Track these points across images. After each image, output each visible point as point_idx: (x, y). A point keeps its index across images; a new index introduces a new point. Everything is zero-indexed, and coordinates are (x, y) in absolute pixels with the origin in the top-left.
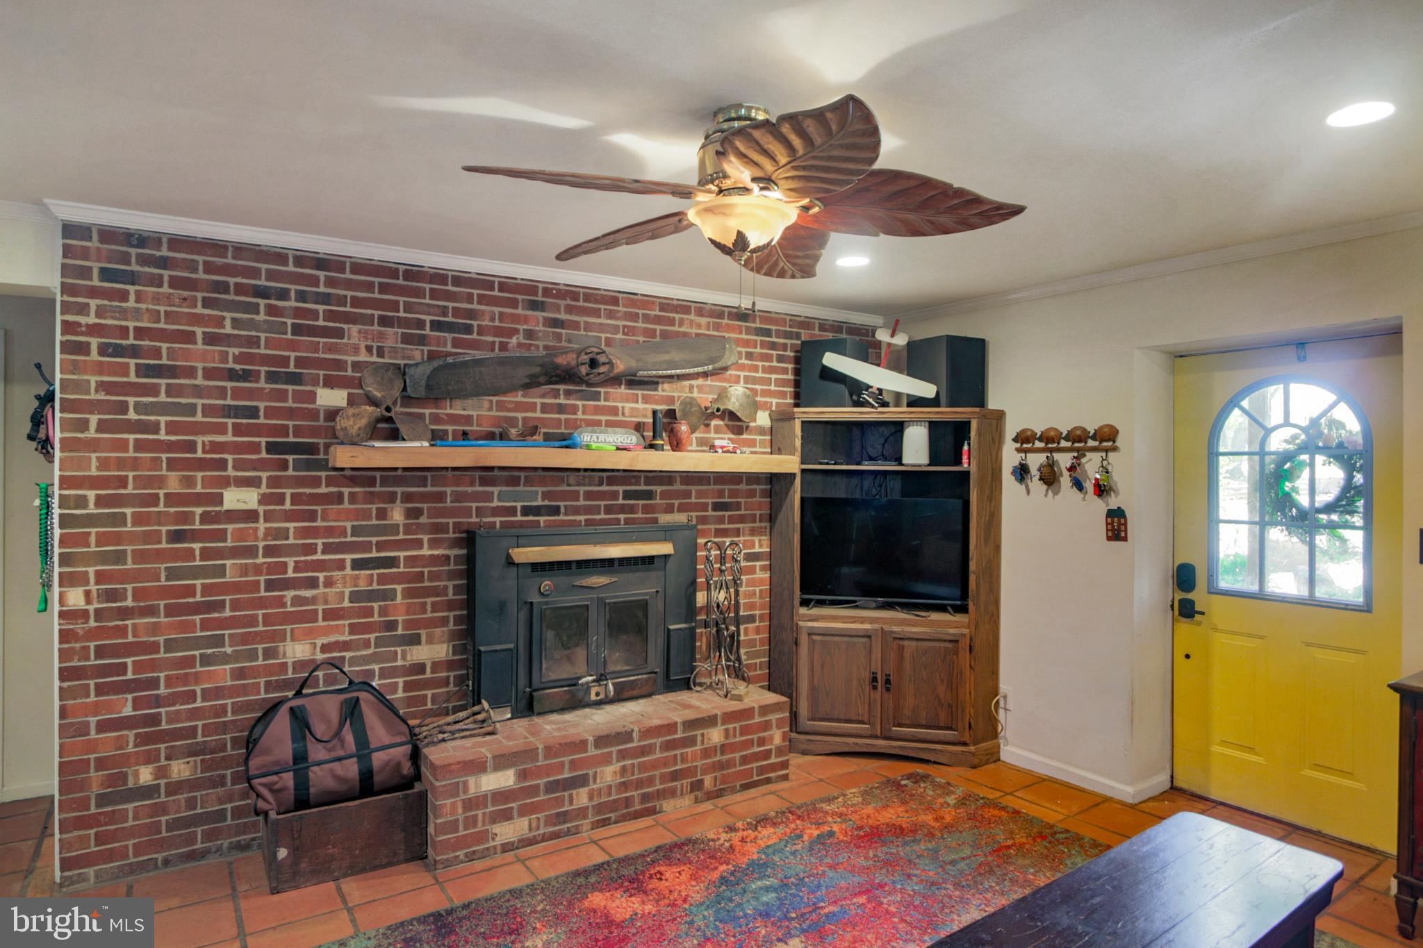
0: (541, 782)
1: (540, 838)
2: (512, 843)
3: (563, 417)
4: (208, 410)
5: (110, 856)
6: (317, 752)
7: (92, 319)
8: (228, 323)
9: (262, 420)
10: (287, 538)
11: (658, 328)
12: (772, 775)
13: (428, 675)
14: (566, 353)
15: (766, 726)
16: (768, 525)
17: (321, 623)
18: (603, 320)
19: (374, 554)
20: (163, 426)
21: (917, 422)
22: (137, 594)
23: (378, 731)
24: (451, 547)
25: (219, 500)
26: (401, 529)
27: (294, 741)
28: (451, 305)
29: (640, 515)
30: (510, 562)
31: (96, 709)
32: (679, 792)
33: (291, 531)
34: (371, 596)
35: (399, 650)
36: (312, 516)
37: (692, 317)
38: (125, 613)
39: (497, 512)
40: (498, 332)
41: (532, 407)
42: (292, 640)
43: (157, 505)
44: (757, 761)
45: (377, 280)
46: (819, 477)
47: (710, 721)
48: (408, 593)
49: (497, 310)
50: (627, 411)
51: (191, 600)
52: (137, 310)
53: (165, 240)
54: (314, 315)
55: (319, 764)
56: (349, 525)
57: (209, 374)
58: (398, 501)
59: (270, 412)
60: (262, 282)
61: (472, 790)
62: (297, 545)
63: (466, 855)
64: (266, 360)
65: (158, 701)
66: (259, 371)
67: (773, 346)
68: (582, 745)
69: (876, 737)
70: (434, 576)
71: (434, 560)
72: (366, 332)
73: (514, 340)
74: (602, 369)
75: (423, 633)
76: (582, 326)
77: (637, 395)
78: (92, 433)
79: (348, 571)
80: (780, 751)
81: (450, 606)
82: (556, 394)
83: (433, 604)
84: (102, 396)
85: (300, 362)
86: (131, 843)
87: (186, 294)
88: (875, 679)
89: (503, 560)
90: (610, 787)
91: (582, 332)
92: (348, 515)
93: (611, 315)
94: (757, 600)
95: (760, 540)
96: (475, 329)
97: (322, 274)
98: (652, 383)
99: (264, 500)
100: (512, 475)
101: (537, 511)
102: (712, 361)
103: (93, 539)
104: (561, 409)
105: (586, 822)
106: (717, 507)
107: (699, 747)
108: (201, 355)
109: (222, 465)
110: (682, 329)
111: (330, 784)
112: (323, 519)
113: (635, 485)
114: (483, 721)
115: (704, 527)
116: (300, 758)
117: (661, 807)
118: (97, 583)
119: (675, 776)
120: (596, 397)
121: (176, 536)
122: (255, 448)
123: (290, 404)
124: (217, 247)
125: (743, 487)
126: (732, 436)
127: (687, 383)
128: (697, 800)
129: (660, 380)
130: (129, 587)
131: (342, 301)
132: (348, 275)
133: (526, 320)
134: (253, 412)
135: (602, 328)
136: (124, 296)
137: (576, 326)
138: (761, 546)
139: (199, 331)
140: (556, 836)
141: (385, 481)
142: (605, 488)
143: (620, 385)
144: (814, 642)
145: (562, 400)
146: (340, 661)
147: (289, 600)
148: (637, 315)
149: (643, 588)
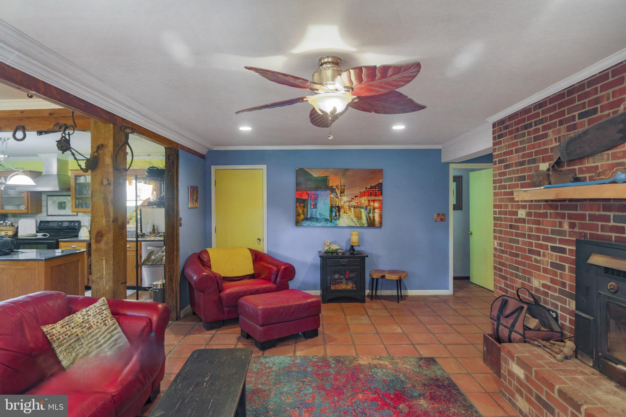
0: (534, 390)
2: (523, 412)
6: (503, 321)
8: (519, 143)
9: (526, 181)
10: (533, 232)
19: (558, 245)
20: (508, 186)
22: (505, 246)
27: (499, 311)
28: (587, 100)
31: (499, 282)
33: (534, 229)
34: (558, 266)
35: (568, 299)
36: (539, 223)
38: (503, 252)
40: (612, 106)
42: (534, 277)
43: (507, 215)
45: (557, 103)
49: (611, 91)
51: (513, 251)
52: (503, 146)
53: (507, 119)
54: (539, 130)
55: (502, 324)
56: (550, 229)
57: (516, 165)
58: (566, 218)
59: (528, 177)
60: (526, 123)
61: (510, 367)
62: (535, 235)
64: (528, 155)
66: (526, 161)
72: (555, 131)
78: (497, 191)
79: (550, 251)
84: (498, 178)
85: (536, 153)
87: (511, 136)
92: (549, 224)
96: (599, 109)
97: (540, 110)
99: (527, 214)
103: (498, 225)
108: (514, 158)
111: (502, 335)
112: (542, 225)
118: (499, 240)
121: (511, 227)
123: (533, 172)
130: (503, 243)
131: (546, 120)
132: (548, 106)
134: (525, 178)
136: (501, 142)
139: (514, 149)
141: (562, 207)
146: (546, 294)
147: (533, 259)
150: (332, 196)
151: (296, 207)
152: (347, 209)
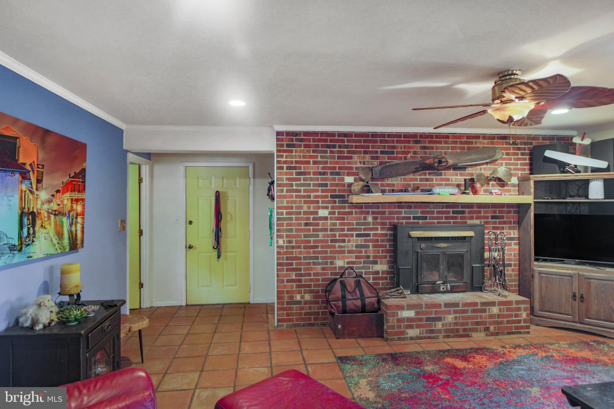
0: (424, 317)
1: (424, 337)
2: (414, 337)
3: (428, 183)
4: (314, 185)
5: (290, 320)
6: (349, 296)
7: (284, 159)
8: (319, 157)
9: (329, 188)
10: (336, 226)
11: (466, 146)
12: (522, 330)
13: (380, 275)
14: (429, 159)
15: (519, 309)
16: (517, 225)
17: (346, 254)
18: (443, 145)
19: (363, 232)
20: (302, 190)
21: (597, 179)
22: (296, 242)
23: (367, 292)
24: (388, 231)
25: (317, 213)
26: (371, 224)
27: (342, 291)
28: (387, 145)
29: (459, 220)
30: (410, 237)
31: (286, 275)
32: (479, 330)
33: (338, 224)
34: (362, 246)
35: (371, 265)
36: (343, 219)
37: (481, 140)
38: (293, 247)
39: (404, 218)
40: (404, 153)
41: (416, 180)
42: (338, 259)
43: (301, 215)
44: (514, 323)
45: (362, 139)
46: (543, 205)
47: (493, 304)
48: (374, 246)
49: (403, 145)
50: (453, 180)
51: (310, 244)
52: (295, 155)
53: (302, 133)
54: (343, 152)
55: (349, 300)
56: (355, 222)
57: (315, 174)
58: (370, 214)
59: (332, 185)
60: (329, 143)
61: (400, 316)
62: (339, 228)
63: (398, 338)
64: (330, 168)
65: (301, 275)
66: (328, 172)
67: (519, 149)
68: (439, 306)
69: (576, 322)
70: (382, 241)
71: (382, 235)
72: (359, 157)
73: (409, 155)
74: (443, 164)
75: (379, 260)
76: (435, 148)
77: (457, 173)
78: (285, 193)
79: (355, 237)
80: (525, 321)
81: (388, 251)
82: (425, 174)
83: (382, 250)
84: (287, 182)
85: (340, 168)
86: (295, 317)
87: (308, 149)
88: (574, 296)
89: (407, 235)
90: (450, 323)
91: (435, 150)
92: (354, 219)
93: (446, 143)
94: (512, 257)
95: (514, 232)
96: (395, 152)
97: (346, 139)
98: (464, 168)
99: (330, 213)
100: (409, 205)
101: (419, 218)
102: (490, 157)
103: (285, 225)
104: (427, 180)
105: (441, 335)
106: (493, 217)
107: (487, 314)
108: (312, 168)
109: (318, 202)
110: (476, 145)
111: (353, 307)
112: (347, 220)
113: (457, 208)
114: (401, 293)
115: (487, 226)
116: (344, 297)
117: (471, 334)
118: (286, 238)
119: (477, 323)
120: (441, 174)
121: (306, 224)
122: (326, 197)
123: (337, 182)
124: (315, 134)
125: (505, 209)
126: (500, 188)
127: (479, 167)
128: (487, 335)
129: (467, 167)
130: (294, 239)
131: (352, 147)
132: (354, 138)
133: (413, 147)
134: (326, 185)
135: (442, 148)
136: (292, 151)
137: (432, 148)
138: (514, 234)
139: (311, 160)
140: (429, 338)
141: (366, 207)
142: (444, 210)
143: (450, 169)
144: (542, 277)
145: (427, 177)
147: (337, 246)
148: (457, 141)
149: (461, 249)
150: (24, 187)
152: (45, 217)
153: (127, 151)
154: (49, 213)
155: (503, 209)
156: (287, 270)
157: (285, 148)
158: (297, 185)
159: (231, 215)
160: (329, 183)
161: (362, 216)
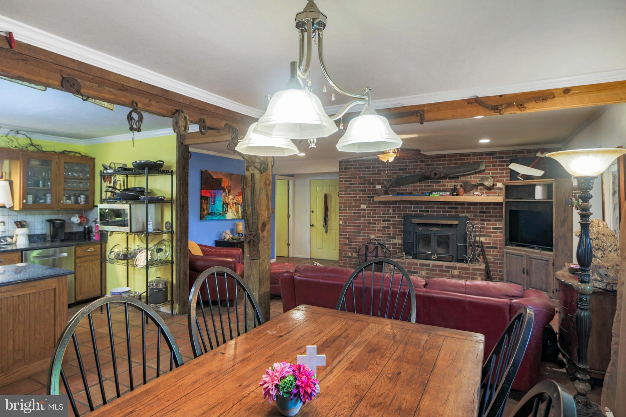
3: (430, 188)
4: (359, 191)
6: (369, 254)
7: (343, 176)
8: (362, 174)
9: (367, 192)
11: (459, 162)
13: (397, 246)
14: (429, 172)
15: (475, 274)
17: (376, 232)
18: (441, 162)
19: (386, 219)
20: (352, 194)
21: (539, 185)
22: (349, 223)
23: (380, 253)
24: (402, 218)
25: (360, 207)
26: (392, 214)
27: (365, 251)
29: (453, 213)
30: (411, 223)
31: (344, 241)
33: (371, 213)
34: (386, 227)
35: (391, 239)
36: (375, 210)
37: (471, 157)
38: (347, 226)
39: (413, 211)
40: (413, 169)
41: (422, 186)
42: (372, 234)
43: (351, 207)
47: (455, 268)
48: (393, 228)
49: (413, 164)
50: (449, 186)
51: (356, 225)
52: (349, 174)
53: (352, 161)
55: (369, 256)
56: (382, 212)
57: (359, 184)
58: (391, 208)
59: (368, 190)
62: (372, 216)
64: (368, 180)
65: (351, 242)
66: (366, 183)
70: (398, 225)
71: (398, 221)
73: (417, 171)
74: (438, 176)
75: (396, 237)
76: (435, 165)
77: (452, 181)
78: (343, 195)
79: (381, 222)
81: (402, 231)
82: (428, 183)
83: (398, 231)
84: (344, 189)
85: (373, 180)
87: (355, 170)
88: (524, 270)
89: (410, 221)
92: (381, 210)
93: (444, 161)
94: (498, 242)
98: (457, 177)
99: (367, 207)
100: (416, 203)
101: (423, 211)
102: (475, 169)
103: (343, 213)
104: (429, 186)
106: (480, 212)
107: (450, 274)
108: (358, 181)
109: (360, 200)
110: (468, 161)
112: (377, 211)
113: (452, 205)
114: (402, 257)
115: (476, 218)
116: (366, 254)
118: (344, 220)
120: (440, 182)
121: (354, 213)
122: (365, 197)
123: (371, 188)
125: (491, 206)
126: (487, 191)
127: (469, 176)
129: (460, 176)
130: (348, 221)
133: (420, 165)
134: (365, 190)
135: (441, 164)
136: (347, 172)
137: (433, 165)
138: (499, 225)
139: (357, 176)
141: (389, 204)
142: (442, 206)
143: (447, 178)
144: (508, 256)
145: (430, 184)
146: (380, 240)
147: (371, 226)
148: (452, 159)
149: (448, 232)
150: (224, 194)
151: (201, 203)
152: (231, 205)
153: (275, 175)
154: (233, 203)
155: (490, 206)
156: (344, 238)
157: (343, 170)
158: (349, 191)
159: (333, 208)
160: (367, 189)
161: (386, 209)
